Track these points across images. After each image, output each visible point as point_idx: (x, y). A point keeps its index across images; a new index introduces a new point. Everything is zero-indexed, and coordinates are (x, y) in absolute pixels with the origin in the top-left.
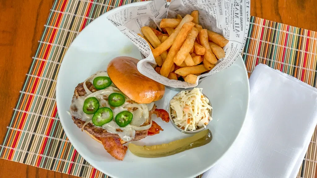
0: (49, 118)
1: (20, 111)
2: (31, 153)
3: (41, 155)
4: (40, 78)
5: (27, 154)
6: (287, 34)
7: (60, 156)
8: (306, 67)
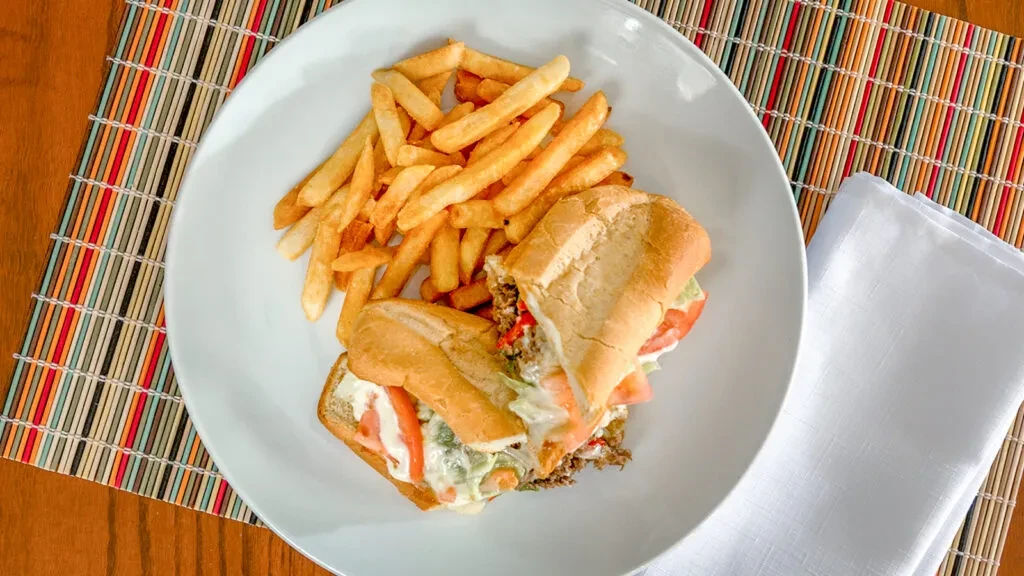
0: (150, 330)
1: (53, 301)
2: (95, 444)
3: (127, 451)
4: (115, 188)
5: (82, 445)
6: (963, 55)
7: (186, 456)
8: (1016, 181)
